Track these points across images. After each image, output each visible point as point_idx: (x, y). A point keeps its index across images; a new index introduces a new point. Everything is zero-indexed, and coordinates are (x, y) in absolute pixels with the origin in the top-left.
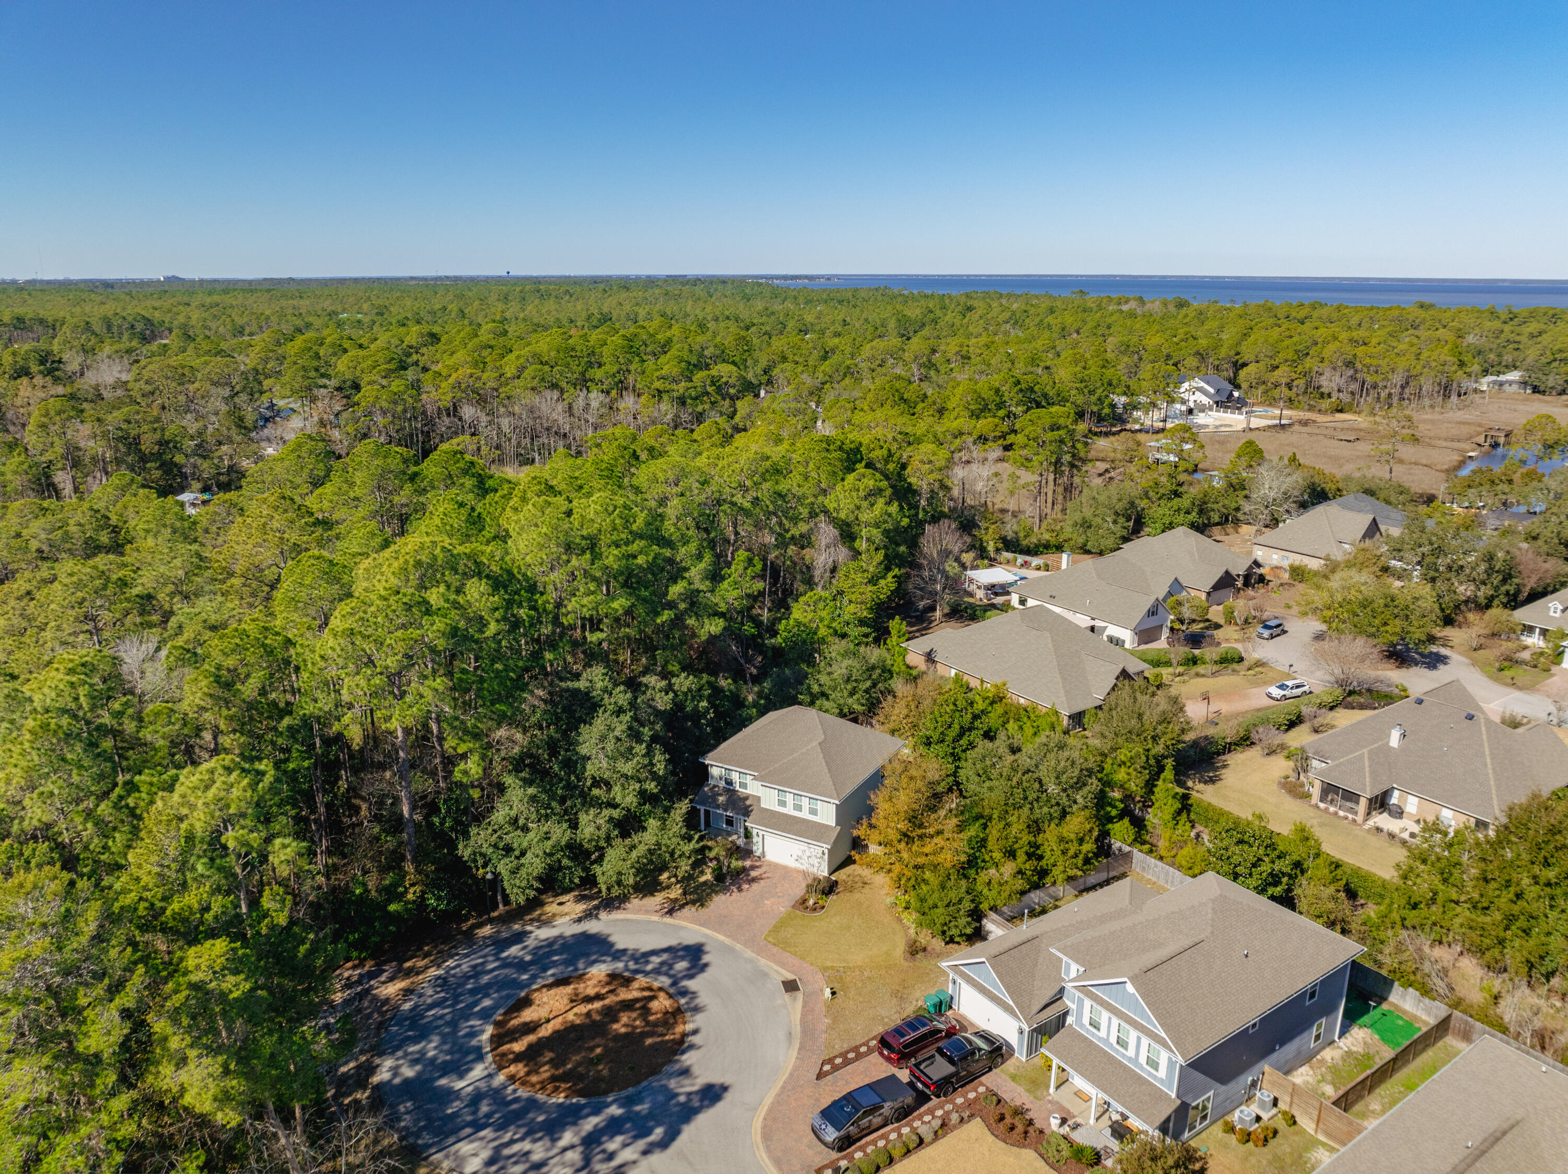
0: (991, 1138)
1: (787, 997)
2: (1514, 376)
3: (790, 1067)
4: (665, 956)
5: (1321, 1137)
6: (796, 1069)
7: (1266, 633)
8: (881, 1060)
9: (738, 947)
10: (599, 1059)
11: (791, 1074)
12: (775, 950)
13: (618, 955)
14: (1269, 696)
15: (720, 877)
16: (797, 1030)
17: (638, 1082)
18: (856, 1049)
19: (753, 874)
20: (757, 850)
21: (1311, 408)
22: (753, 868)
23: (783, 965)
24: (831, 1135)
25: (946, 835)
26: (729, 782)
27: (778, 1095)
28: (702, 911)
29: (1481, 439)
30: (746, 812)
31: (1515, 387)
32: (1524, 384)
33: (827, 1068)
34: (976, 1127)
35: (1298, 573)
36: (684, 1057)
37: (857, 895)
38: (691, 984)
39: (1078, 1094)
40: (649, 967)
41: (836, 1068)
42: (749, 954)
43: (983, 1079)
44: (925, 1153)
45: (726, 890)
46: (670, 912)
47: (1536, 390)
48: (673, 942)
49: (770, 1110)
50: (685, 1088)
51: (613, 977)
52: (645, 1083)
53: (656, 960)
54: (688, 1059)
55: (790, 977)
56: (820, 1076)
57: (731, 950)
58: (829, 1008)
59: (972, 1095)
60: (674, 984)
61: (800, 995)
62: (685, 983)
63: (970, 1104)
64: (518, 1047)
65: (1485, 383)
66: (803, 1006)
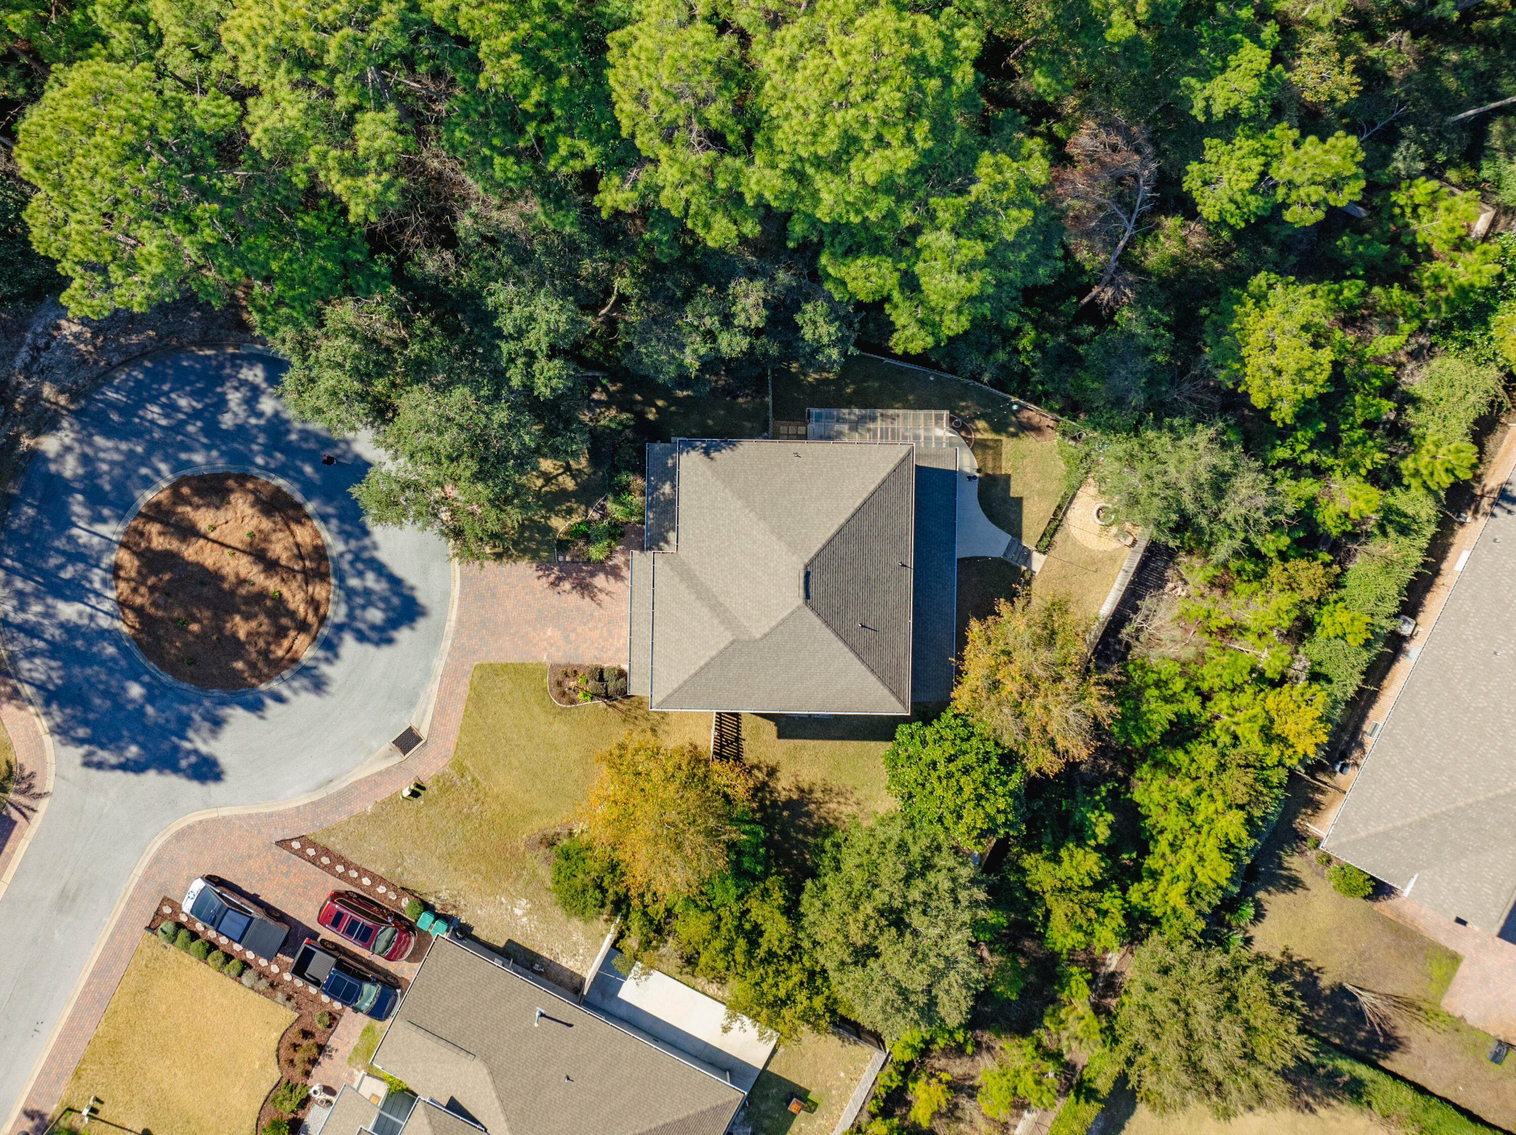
1: (388, 745)
3: (281, 808)
4: (381, 587)
6: (282, 814)
9: (447, 646)
11: (271, 815)
12: (462, 690)
16: (341, 785)
17: (184, 680)
18: (337, 859)
19: (595, 581)
22: (612, 572)
23: (441, 711)
27: (238, 817)
33: (296, 845)
38: (349, 645)
40: (354, 582)
41: (301, 854)
42: (439, 664)
44: (228, 983)
49: (214, 821)
53: (371, 580)
55: (423, 733)
56: (283, 843)
58: (393, 799)
60: (340, 627)
61: (398, 757)
62: (348, 639)
66: (380, 773)
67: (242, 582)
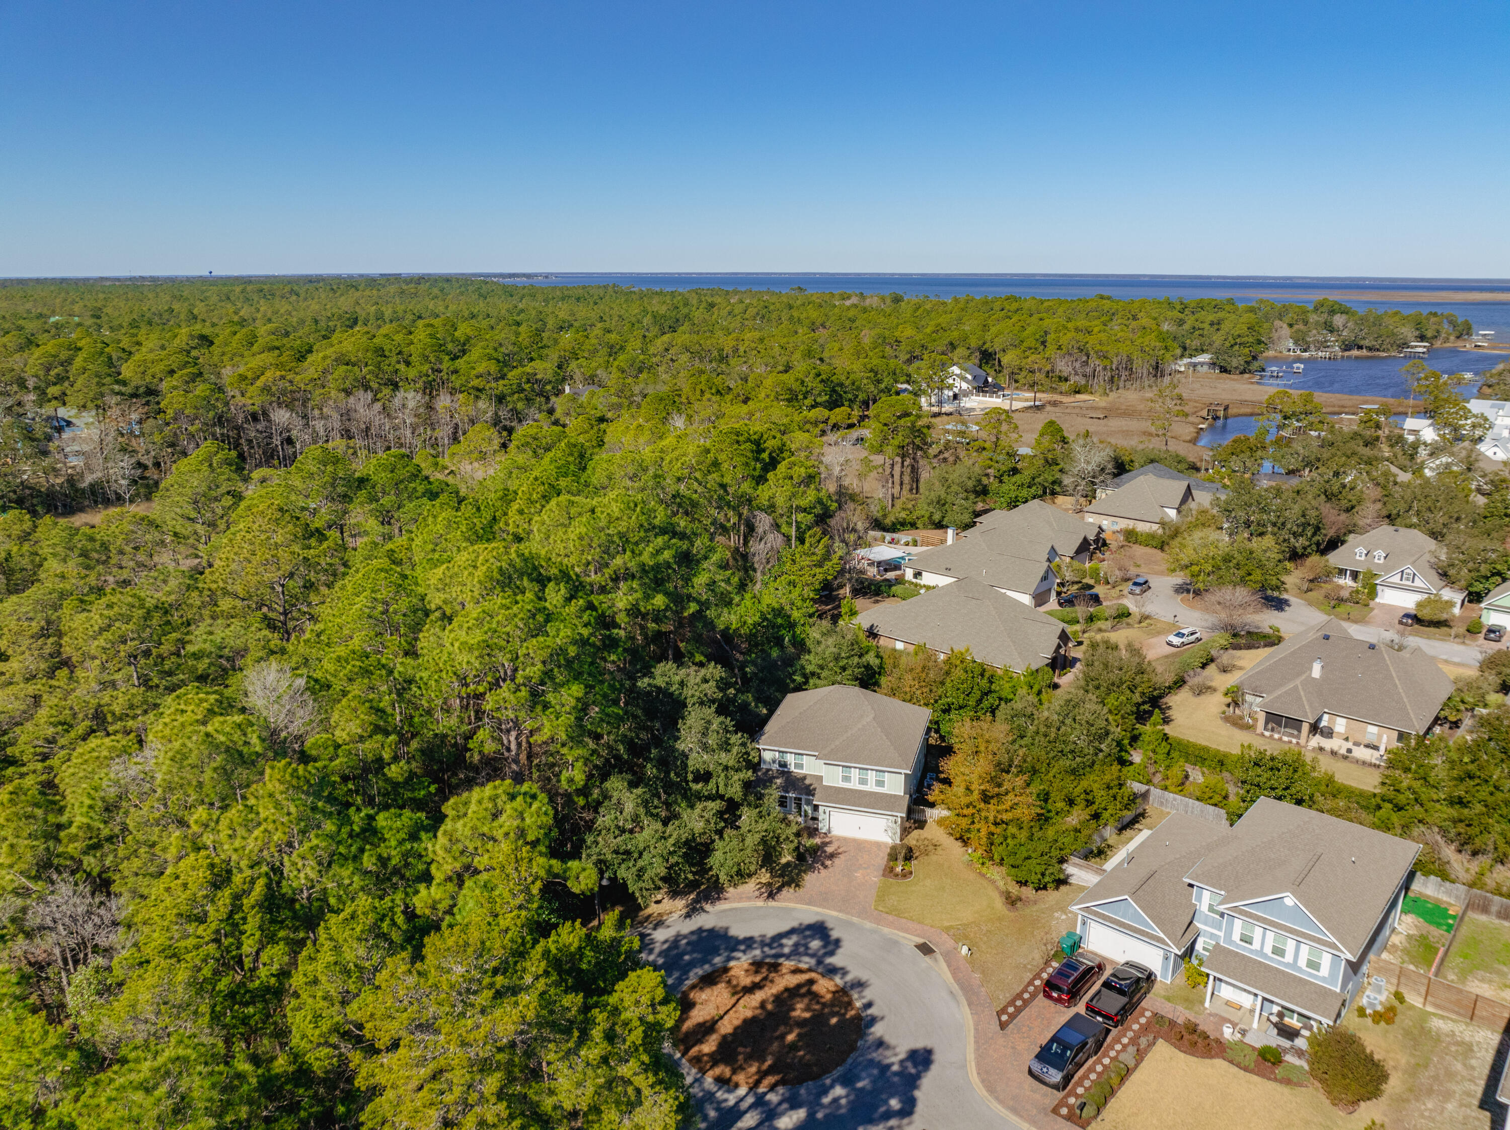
0: (1182, 1055)
1: (927, 959)
2: (1204, 358)
3: (971, 1023)
4: (794, 938)
5: (1429, 1008)
6: (976, 1025)
7: (1138, 590)
8: (1048, 1002)
9: (855, 920)
10: (793, 1047)
11: (976, 1030)
12: (890, 918)
13: (749, 942)
14: (1170, 644)
15: (801, 857)
16: (956, 988)
17: (844, 1061)
18: (1019, 996)
19: (829, 849)
20: (823, 827)
21: (1053, 390)
22: (826, 844)
23: (906, 931)
24: (1055, 1076)
25: (1017, 791)
26: (783, 765)
27: (977, 1050)
28: (801, 891)
29: (1204, 413)
30: (809, 791)
31: (1205, 368)
32: (1213, 365)
33: (1004, 1018)
34: (1163, 1050)
35: (1130, 536)
36: (873, 1030)
37: (934, 858)
38: (835, 960)
39: (1228, 1003)
40: (786, 950)
41: (1012, 1017)
42: (868, 925)
43: (1143, 1004)
44: (1135, 1077)
45: (811, 868)
46: (771, 896)
47: (1224, 370)
48: (795, 924)
49: (978, 1065)
50: (895, 1058)
51: (757, 965)
52: (850, 1061)
53: (789, 942)
54: (878, 1030)
55: (920, 941)
56: (1003, 1026)
57: (851, 924)
58: (971, 964)
59: (1143, 1020)
60: (820, 962)
61: (938, 956)
62: (829, 960)
63: (1145, 1029)
64: (709, 1046)
65: (1182, 365)
66: (949, 966)
67: (763, 1005)
